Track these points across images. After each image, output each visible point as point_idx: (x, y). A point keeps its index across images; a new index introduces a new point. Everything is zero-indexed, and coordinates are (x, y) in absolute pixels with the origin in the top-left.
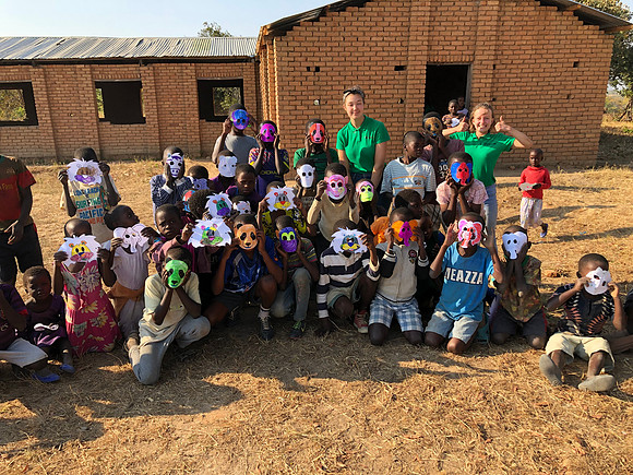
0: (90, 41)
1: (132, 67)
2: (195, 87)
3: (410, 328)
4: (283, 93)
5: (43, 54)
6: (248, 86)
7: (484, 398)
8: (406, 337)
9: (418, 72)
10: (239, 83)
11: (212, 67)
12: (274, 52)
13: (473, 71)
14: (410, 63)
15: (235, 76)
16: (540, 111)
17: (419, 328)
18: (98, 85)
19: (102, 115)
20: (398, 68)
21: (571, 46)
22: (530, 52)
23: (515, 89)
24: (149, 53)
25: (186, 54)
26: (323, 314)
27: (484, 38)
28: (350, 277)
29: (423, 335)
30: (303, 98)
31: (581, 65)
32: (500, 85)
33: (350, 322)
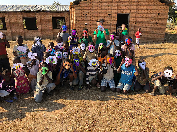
0: (21, 6)
1: (34, 13)
2: (52, 19)
3: (112, 87)
4: (77, 21)
5: (8, 9)
6: (67, 19)
7: (133, 106)
8: (111, 89)
9: (115, 16)
10: (64, 18)
11: (56, 14)
12: (74, 10)
13: (130, 16)
14: (112, 13)
15: (63, 16)
16: (149, 27)
17: (114, 87)
18: (24, 18)
19: (25, 27)
20: (109, 14)
21: (158, 9)
22: (146, 10)
23: (142, 21)
24: (38, 10)
25: (49, 10)
26: (88, 83)
27: (133, 6)
28: (95, 73)
29: (116, 89)
30: (82, 22)
31: (160, 14)
32: (137, 19)
33: (95, 86)
